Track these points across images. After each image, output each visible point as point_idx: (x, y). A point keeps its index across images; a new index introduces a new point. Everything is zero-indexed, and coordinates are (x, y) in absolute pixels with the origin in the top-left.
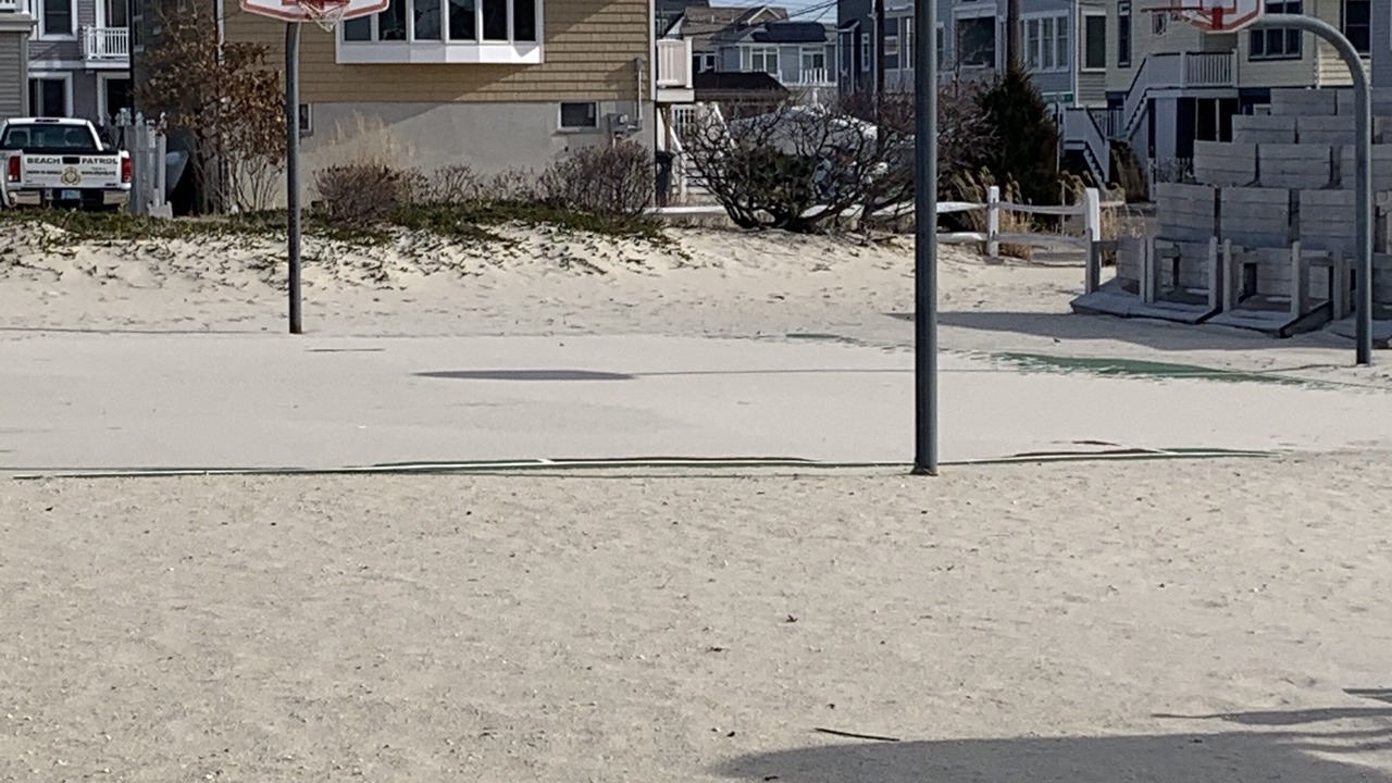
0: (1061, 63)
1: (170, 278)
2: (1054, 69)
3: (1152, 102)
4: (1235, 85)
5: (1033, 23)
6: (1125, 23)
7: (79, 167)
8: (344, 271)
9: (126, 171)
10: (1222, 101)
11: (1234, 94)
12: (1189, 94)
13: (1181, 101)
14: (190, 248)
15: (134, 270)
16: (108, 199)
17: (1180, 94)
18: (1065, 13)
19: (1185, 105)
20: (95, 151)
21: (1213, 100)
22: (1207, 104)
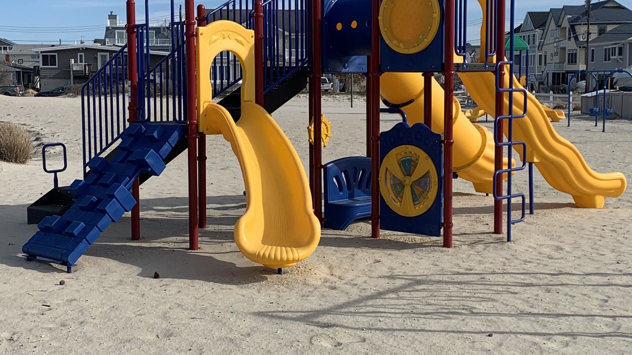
0: (534, 65)
1: (336, 101)
2: (532, 66)
3: (548, 73)
4: (565, 69)
5: (531, 56)
6: (545, 56)
7: (324, 86)
8: (360, 100)
9: (332, 86)
10: (562, 73)
11: (565, 72)
12: (555, 72)
13: (553, 73)
14: (339, 96)
15: (331, 99)
16: (329, 91)
17: (553, 72)
18: (534, 54)
19: (554, 74)
20: (327, 83)
21: (560, 73)
22: (559, 74)
